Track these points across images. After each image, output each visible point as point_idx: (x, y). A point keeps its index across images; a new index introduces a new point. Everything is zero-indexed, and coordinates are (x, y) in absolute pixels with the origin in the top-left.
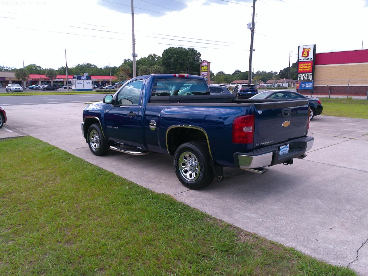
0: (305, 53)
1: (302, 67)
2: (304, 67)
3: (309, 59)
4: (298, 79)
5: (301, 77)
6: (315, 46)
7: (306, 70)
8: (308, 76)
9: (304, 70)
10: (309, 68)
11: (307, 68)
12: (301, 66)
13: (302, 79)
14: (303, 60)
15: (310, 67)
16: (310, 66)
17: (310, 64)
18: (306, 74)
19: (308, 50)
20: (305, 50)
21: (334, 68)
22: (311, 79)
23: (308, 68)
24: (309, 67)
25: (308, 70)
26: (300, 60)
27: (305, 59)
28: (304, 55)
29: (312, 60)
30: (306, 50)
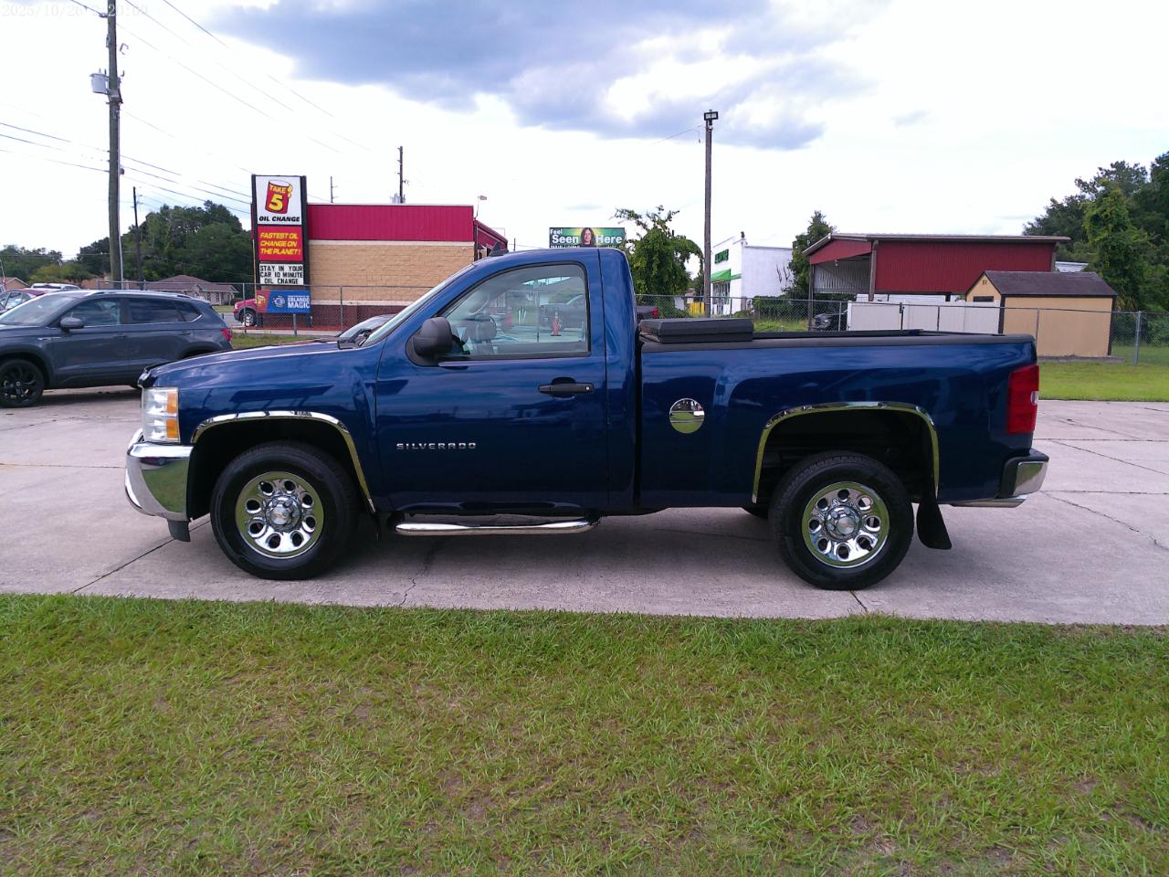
0: (274, 200)
1: (272, 244)
2: (278, 244)
3: (289, 219)
4: (262, 281)
5: (270, 274)
6: (303, 180)
7: (283, 252)
8: (292, 272)
9: (276, 251)
10: (293, 247)
11: (286, 248)
12: (267, 240)
13: (275, 281)
14: (271, 222)
15: (294, 244)
16: (294, 240)
17: (294, 236)
18: (287, 267)
19: (283, 192)
21: (363, 250)
22: (301, 281)
23: (289, 248)
24: (291, 246)
25: (290, 252)
26: (262, 219)
27: (279, 219)
28: (271, 206)
29: (300, 223)
30: (279, 190)
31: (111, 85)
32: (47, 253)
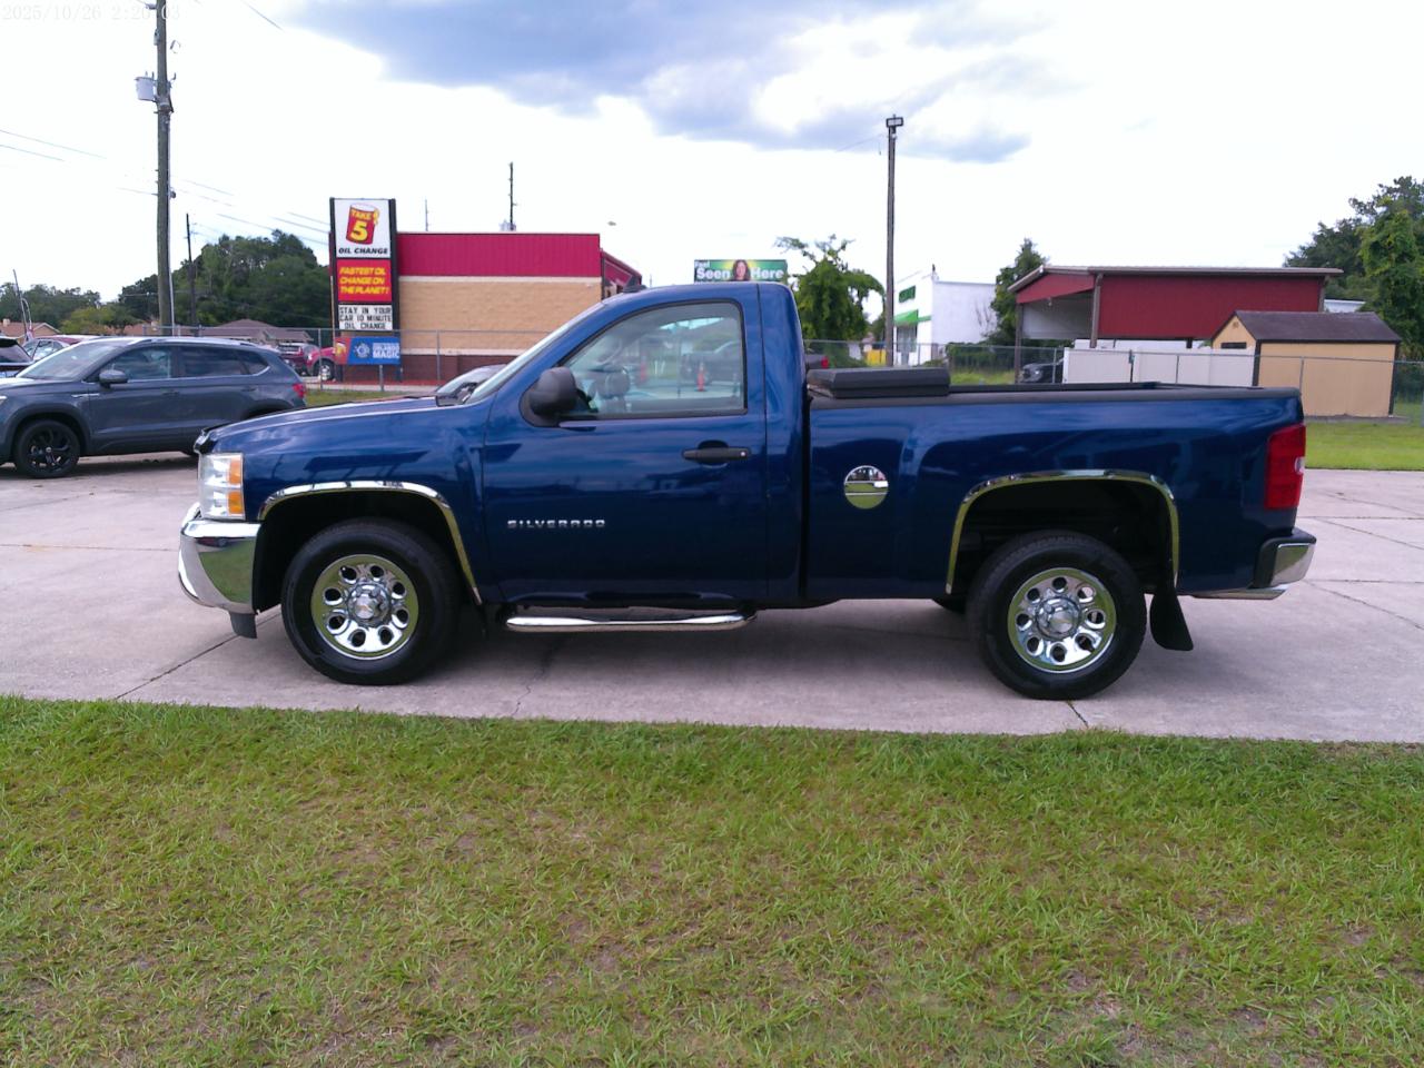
0: (357, 228)
1: (354, 281)
2: (361, 281)
3: (374, 251)
4: (342, 326)
5: (351, 319)
6: (392, 204)
7: (368, 291)
8: (378, 314)
9: (360, 290)
10: (379, 285)
11: (372, 285)
12: (348, 276)
13: (358, 326)
14: (353, 255)
15: (381, 281)
16: (380, 276)
17: (381, 271)
18: (371, 309)
19: (368, 218)
20: (358, 215)
21: (464, 288)
22: (389, 326)
23: (374, 286)
24: (377, 283)
25: (376, 291)
26: (342, 250)
27: (363, 251)
28: (353, 236)
29: (388, 255)
30: (362, 216)
31: (160, 91)
32: (82, 293)
